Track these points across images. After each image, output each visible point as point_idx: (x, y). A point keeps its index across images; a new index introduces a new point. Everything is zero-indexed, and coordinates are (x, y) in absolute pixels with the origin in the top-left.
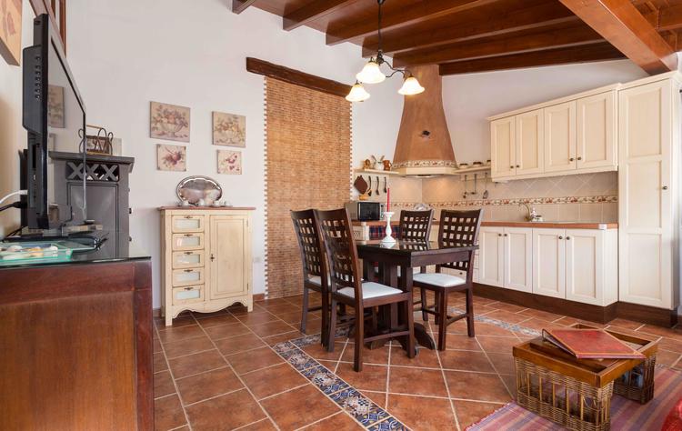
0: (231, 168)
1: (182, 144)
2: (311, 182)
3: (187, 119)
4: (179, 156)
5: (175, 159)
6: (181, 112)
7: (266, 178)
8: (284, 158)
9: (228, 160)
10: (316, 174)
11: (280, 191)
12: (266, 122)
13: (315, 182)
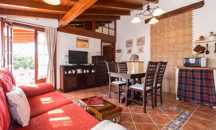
0: (141, 51)
1: (131, 48)
2: (168, 52)
3: (132, 42)
4: (130, 50)
5: (129, 51)
6: (130, 41)
7: (150, 53)
8: (156, 45)
9: (140, 49)
10: (170, 48)
11: (155, 56)
12: (150, 36)
13: (170, 52)
